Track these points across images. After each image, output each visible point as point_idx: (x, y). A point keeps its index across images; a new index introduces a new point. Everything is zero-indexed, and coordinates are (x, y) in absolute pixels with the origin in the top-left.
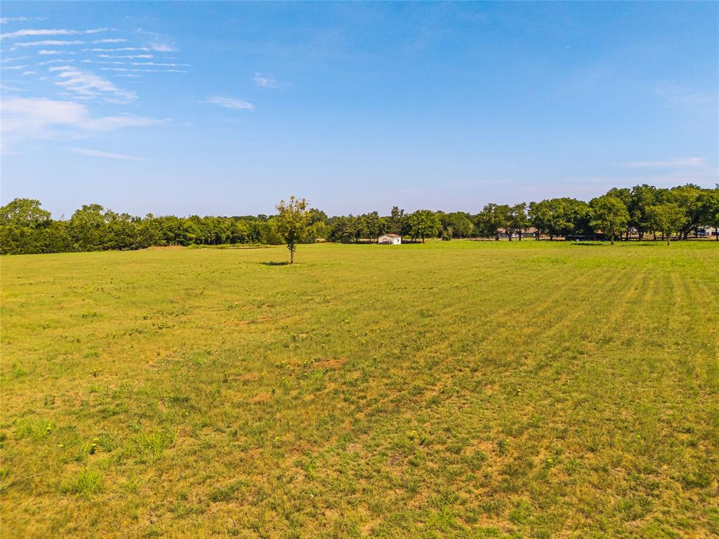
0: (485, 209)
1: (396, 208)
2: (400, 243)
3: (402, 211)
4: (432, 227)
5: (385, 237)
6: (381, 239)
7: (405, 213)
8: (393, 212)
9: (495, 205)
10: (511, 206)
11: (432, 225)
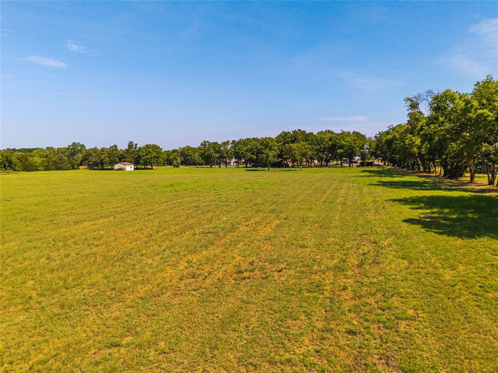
0: (202, 145)
1: (132, 142)
2: (133, 169)
3: (136, 145)
4: (158, 158)
5: (119, 165)
6: (116, 167)
7: (138, 146)
8: (129, 145)
9: (208, 142)
10: (220, 142)
11: (157, 155)
